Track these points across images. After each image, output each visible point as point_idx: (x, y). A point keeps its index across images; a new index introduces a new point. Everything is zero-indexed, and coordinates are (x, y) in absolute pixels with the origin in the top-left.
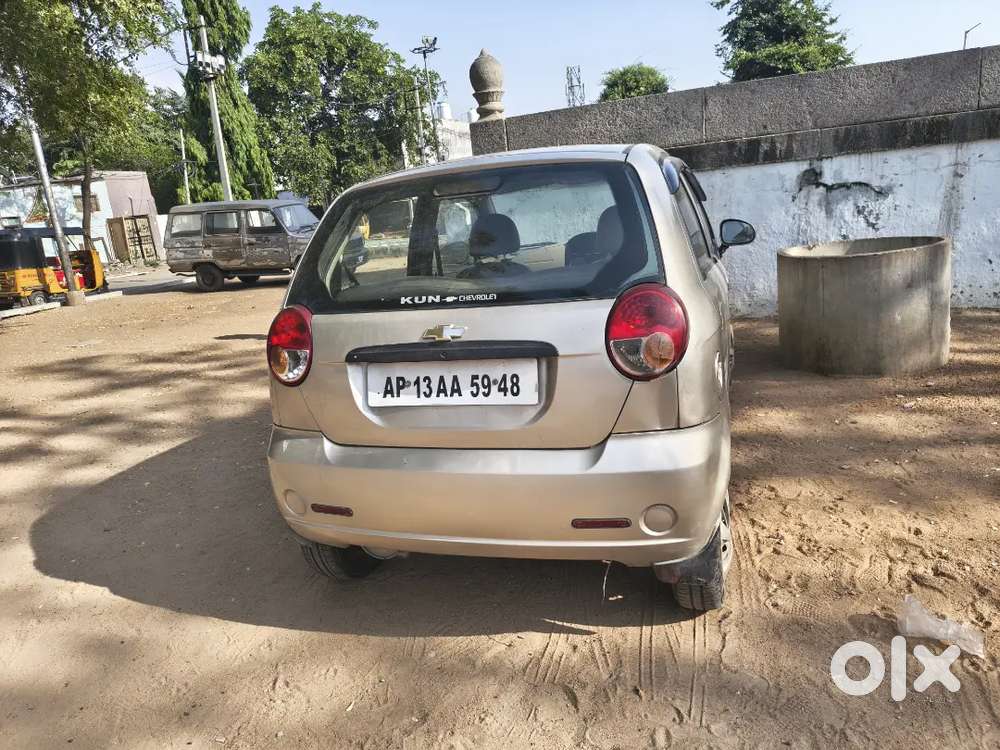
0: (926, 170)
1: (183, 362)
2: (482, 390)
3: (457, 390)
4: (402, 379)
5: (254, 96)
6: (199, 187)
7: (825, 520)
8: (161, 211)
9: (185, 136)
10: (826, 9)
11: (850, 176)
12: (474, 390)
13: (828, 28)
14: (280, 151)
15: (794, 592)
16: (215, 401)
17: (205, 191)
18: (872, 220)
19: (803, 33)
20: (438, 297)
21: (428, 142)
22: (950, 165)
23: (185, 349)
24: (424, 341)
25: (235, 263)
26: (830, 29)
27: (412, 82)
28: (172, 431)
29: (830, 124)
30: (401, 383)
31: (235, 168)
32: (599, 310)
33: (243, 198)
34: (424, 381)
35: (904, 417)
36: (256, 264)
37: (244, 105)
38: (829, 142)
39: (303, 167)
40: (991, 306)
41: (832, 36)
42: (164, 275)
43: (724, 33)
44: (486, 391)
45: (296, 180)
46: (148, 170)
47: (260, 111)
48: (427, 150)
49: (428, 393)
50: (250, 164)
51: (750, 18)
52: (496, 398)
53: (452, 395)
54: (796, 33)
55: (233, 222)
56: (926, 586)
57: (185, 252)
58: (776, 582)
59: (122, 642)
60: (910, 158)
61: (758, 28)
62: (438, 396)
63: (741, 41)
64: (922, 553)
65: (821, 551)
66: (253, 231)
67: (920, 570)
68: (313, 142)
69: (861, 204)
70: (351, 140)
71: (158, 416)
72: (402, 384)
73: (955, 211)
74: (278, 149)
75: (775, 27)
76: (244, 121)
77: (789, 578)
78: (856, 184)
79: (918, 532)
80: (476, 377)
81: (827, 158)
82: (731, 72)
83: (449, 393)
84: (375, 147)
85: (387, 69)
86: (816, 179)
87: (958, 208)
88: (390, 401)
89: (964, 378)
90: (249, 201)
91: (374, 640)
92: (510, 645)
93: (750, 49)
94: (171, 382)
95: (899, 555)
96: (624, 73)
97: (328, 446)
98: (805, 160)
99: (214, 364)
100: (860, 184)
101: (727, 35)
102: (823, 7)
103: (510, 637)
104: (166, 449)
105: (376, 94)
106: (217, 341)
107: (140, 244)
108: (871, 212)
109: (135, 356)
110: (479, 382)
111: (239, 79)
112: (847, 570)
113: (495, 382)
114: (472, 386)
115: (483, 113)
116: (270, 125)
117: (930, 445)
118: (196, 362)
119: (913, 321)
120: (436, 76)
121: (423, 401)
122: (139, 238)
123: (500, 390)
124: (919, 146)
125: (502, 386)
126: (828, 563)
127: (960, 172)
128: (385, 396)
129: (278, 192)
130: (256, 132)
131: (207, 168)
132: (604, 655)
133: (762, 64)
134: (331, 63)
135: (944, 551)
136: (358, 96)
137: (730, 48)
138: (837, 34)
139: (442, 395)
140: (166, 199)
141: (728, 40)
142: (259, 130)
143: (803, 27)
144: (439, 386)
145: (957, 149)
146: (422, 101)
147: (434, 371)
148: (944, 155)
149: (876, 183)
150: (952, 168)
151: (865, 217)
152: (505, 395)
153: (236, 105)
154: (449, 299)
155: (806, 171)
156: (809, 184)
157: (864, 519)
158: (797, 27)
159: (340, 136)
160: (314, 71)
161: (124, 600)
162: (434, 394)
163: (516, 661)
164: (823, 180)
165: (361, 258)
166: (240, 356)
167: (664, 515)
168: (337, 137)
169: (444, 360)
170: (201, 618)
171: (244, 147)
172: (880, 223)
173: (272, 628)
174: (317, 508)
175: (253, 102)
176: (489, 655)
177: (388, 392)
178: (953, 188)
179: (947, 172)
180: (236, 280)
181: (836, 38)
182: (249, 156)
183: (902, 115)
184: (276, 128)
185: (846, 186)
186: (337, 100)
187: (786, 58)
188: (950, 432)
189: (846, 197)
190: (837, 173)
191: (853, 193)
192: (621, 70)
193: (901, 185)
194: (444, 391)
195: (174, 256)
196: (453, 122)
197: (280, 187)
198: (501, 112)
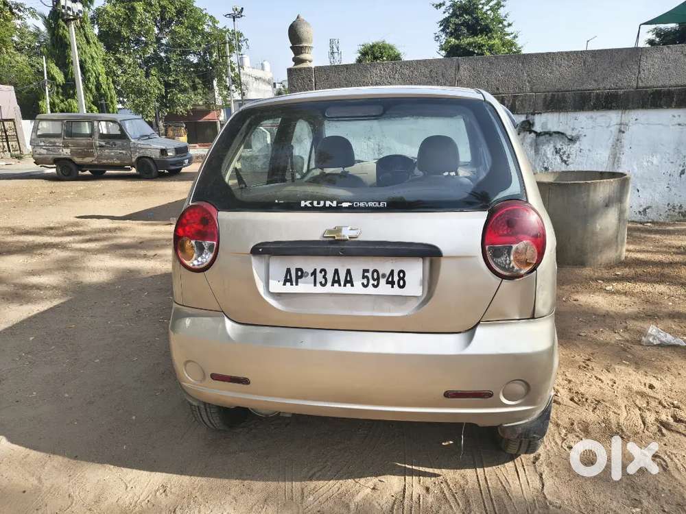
0: (601, 126)
1: (51, 235)
2: (372, 282)
3: (349, 281)
4: (301, 270)
5: (102, 37)
6: (57, 101)
7: (582, 376)
8: (24, 117)
9: (46, 63)
10: (506, 17)
11: (553, 127)
12: (365, 282)
13: (506, 29)
14: (122, 79)
15: (581, 436)
16: (83, 269)
17: (62, 105)
18: (565, 158)
19: (491, 31)
20: (335, 202)
21: (234, 81)
22: (617, 124)
23: (52, 225)
24: (325, 239)
25: (88, 160)
26: (507, 30)
27: (224, 37)
28: (49, 293)
29: (542, 91)
30: (299, 273)
31: (87, 89)
32: (476, 220)
33: (92, 112)
34: (321, 272)
35: (609, 298)
36: (105, 161)
37: (95, 43)
38: (540, 102)
39: (139, 93)
40: (636, 220)
41: (508, 35)
42: (29, 165)
43: (440, 26)
44: (375, 283)
45: (133, 101)
46: (15, 85)
47: (107, 48)
48: (233, 87)
49: (323, 282)
50: (98, 86)
51: (457, 17)
52: (384, 289)
53: (345, 285)
54: (486, 30)
55: (86, 129)
56: (673, 431)
57: (47, 149)
58: (565, 428)
59: (24, 492)
60: (592, 118)
61: (462, 24)
62: (333, 285)
63: (451, 31)
64: (660, 403)
65: (589, 401)
66: (102, 136)
67: (663, 417)
68: (147, 75)
69: (559, 146)
70: (176, 75)
71: (35, 280)
72: (301, 274)
73: (618, 155)
74: (121, 78)
75: (473, 25)
76: (95, 55)
77: (572, 424)
78: (555, 133)
79: (651, 387)
80: (367, 271)
81: (538, 114)
82: (443, 53)
83: (342, 283)
84: (194, 82)
85: (205, 27)
86: (530, 128)
87: (620, 154)
88: (289, 288)
89: (638, 270)
90: (96, 114)
91: (258, 485)
92: (374, 489)
93: (457, 38)
94: (43, 251)
95: (645, 405)
96: (373, 47)
97: (229, 324)
98: (524, 114)
99: (77, 238)
100: (558, 133)
101: (442, 27)
102: (504, 15)
103: (373, 481)
104: (46, 308)
105: (196, 44)
106: (78, 220)
107: (7, 142)
108: (564, 153)
109: (9, 228)
110: (369, 275)
111: (91, 23)
112: (612, 417)
113: (384, 276)
114: (363, 278)
115: (297, 61)
116: (115, 59)
117: (634, 319)
118: (62, 235)
119: (607, 228)
120: (241, 35)
121: (319, 289)
122: (7, 136)
123: (388, 282)
124: (598, 110)
125: (390, 279)
126: (597, 412)
127: (623, 129)
128: (284, 284)
129: (119, 109)
130: (104, 64)
131: (64, 87)
132: (453, 495)
133: (464, 49)
134: (163, 19)
135: (675, 402)
136: (183, 45)
137: (444, 36)
138: (512, 34)
139: (336, 285)
140: (30, 109)
141: (443, 30)
142: (105, 61)
143: (491, 27)
144: (334, 277)
145: (622, 114)
146: (230, 52)
147: (330, 265)
148: (613, 117)
149: (569, 133)
150: (618, 127)
151: (560, 156)
152: (392, 287)
153: (88, 42)
154: (345, 205)
155: (523, 122)
156: (524, 131)
157: (611, 376)
158: (487, 26)
159: (167, 72)
160: (150, 23)
161: (22, 449)
162: (329, 283)
163: (383, 502)
164: (534, 129)
165: (186, 161)
166: (99, 232)
167: (520, 388)
168: (165, 72)
169: (341, 256)
170: (99, 466)
171: (94, 75)
172: (570, 160)
173: (164, 474)
174: (215, 377)
175: (101, 41)
176: (358, 498)
177: (287, 280)
178: (618, 140)
179: (614, 129)
180: (88, 172)
181: (512, 36)
182: (98, 81)
183: (588, 88)
184: (120, 62)
185: (549, 134)
186: (166, 46)
187: (480, 46)
188: (644, 309)
189: (548, 141)
190: (544, 124)
191: (553, 139)
192: (371, 44)
193: (585, 136)
194: (338, 282)
195: (38, 152)
196: (251, 69)
197: (120, 106)
198: (310, 61)
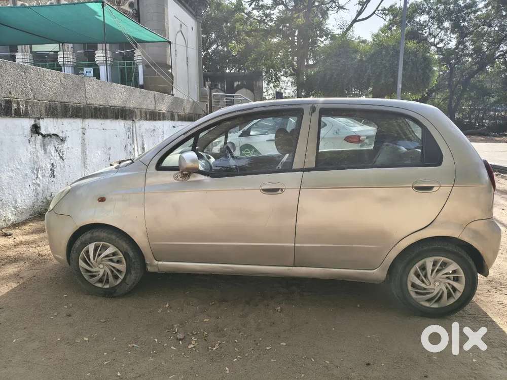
0: (75, 130)
11: (51, 130)
18: (61, 155)
38: (43, 109)
60: (70, 123)
69: (56, 146)
73: (85, 150)
81: (42, 118)
86: (38, 130)
98: (33, 118)
100: (55, 135)
127: (84, 132)
145: (82, 121)
148: (79, 123)
149: (61, 135)
150: (82, 130)
151: (59, 153)
155: (33, 125)
156: (35, 133)
164: (41, 132)
172: (64, 157)
178: (83, 140)
179: (80, 132)
185: (50, 136)
189: (51, 142)
190: (47, 128)
191: (53, 139)
193: (69, 137)
